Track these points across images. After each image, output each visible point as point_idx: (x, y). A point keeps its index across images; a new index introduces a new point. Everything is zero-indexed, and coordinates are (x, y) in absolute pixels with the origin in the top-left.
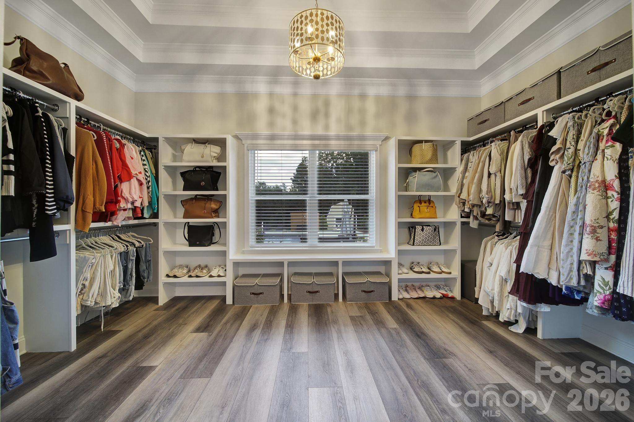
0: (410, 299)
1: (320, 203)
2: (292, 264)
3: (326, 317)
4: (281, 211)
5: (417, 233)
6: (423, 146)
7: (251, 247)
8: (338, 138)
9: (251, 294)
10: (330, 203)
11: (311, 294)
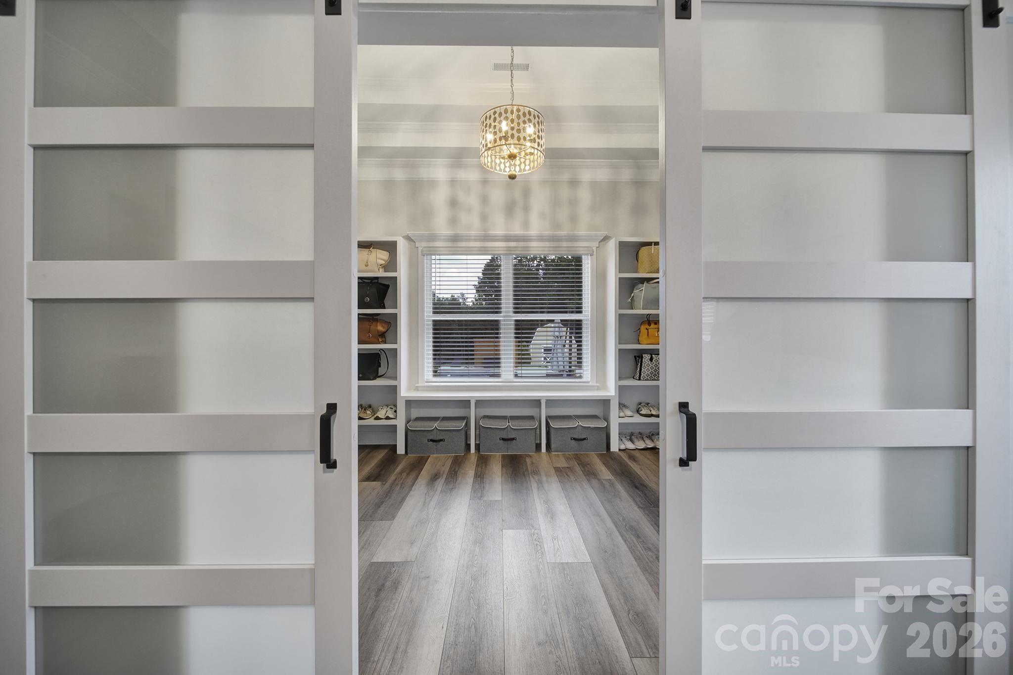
0: (635, 450)
1: (516, 325)
2: (480, 403)
3: (524, 468)
4: (458, 334)
5: (644, 364)
6: (653, 249)
7: (426, 382)
8: (541, 238)
9: (428, 441)
10: (534, 325)
11: (505, 442)
